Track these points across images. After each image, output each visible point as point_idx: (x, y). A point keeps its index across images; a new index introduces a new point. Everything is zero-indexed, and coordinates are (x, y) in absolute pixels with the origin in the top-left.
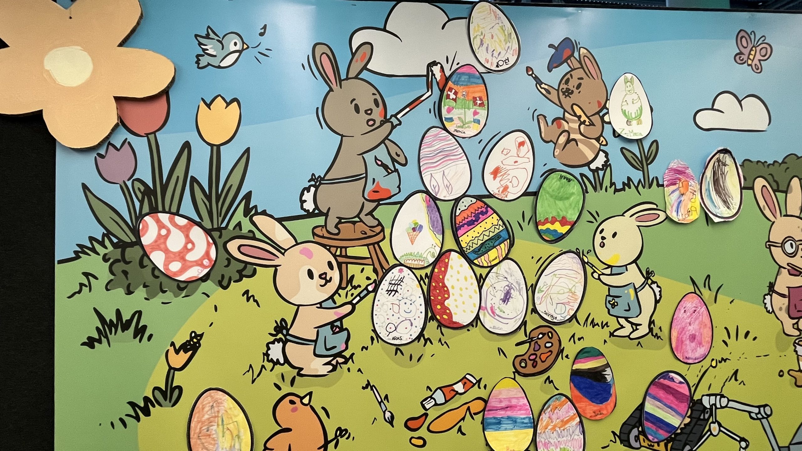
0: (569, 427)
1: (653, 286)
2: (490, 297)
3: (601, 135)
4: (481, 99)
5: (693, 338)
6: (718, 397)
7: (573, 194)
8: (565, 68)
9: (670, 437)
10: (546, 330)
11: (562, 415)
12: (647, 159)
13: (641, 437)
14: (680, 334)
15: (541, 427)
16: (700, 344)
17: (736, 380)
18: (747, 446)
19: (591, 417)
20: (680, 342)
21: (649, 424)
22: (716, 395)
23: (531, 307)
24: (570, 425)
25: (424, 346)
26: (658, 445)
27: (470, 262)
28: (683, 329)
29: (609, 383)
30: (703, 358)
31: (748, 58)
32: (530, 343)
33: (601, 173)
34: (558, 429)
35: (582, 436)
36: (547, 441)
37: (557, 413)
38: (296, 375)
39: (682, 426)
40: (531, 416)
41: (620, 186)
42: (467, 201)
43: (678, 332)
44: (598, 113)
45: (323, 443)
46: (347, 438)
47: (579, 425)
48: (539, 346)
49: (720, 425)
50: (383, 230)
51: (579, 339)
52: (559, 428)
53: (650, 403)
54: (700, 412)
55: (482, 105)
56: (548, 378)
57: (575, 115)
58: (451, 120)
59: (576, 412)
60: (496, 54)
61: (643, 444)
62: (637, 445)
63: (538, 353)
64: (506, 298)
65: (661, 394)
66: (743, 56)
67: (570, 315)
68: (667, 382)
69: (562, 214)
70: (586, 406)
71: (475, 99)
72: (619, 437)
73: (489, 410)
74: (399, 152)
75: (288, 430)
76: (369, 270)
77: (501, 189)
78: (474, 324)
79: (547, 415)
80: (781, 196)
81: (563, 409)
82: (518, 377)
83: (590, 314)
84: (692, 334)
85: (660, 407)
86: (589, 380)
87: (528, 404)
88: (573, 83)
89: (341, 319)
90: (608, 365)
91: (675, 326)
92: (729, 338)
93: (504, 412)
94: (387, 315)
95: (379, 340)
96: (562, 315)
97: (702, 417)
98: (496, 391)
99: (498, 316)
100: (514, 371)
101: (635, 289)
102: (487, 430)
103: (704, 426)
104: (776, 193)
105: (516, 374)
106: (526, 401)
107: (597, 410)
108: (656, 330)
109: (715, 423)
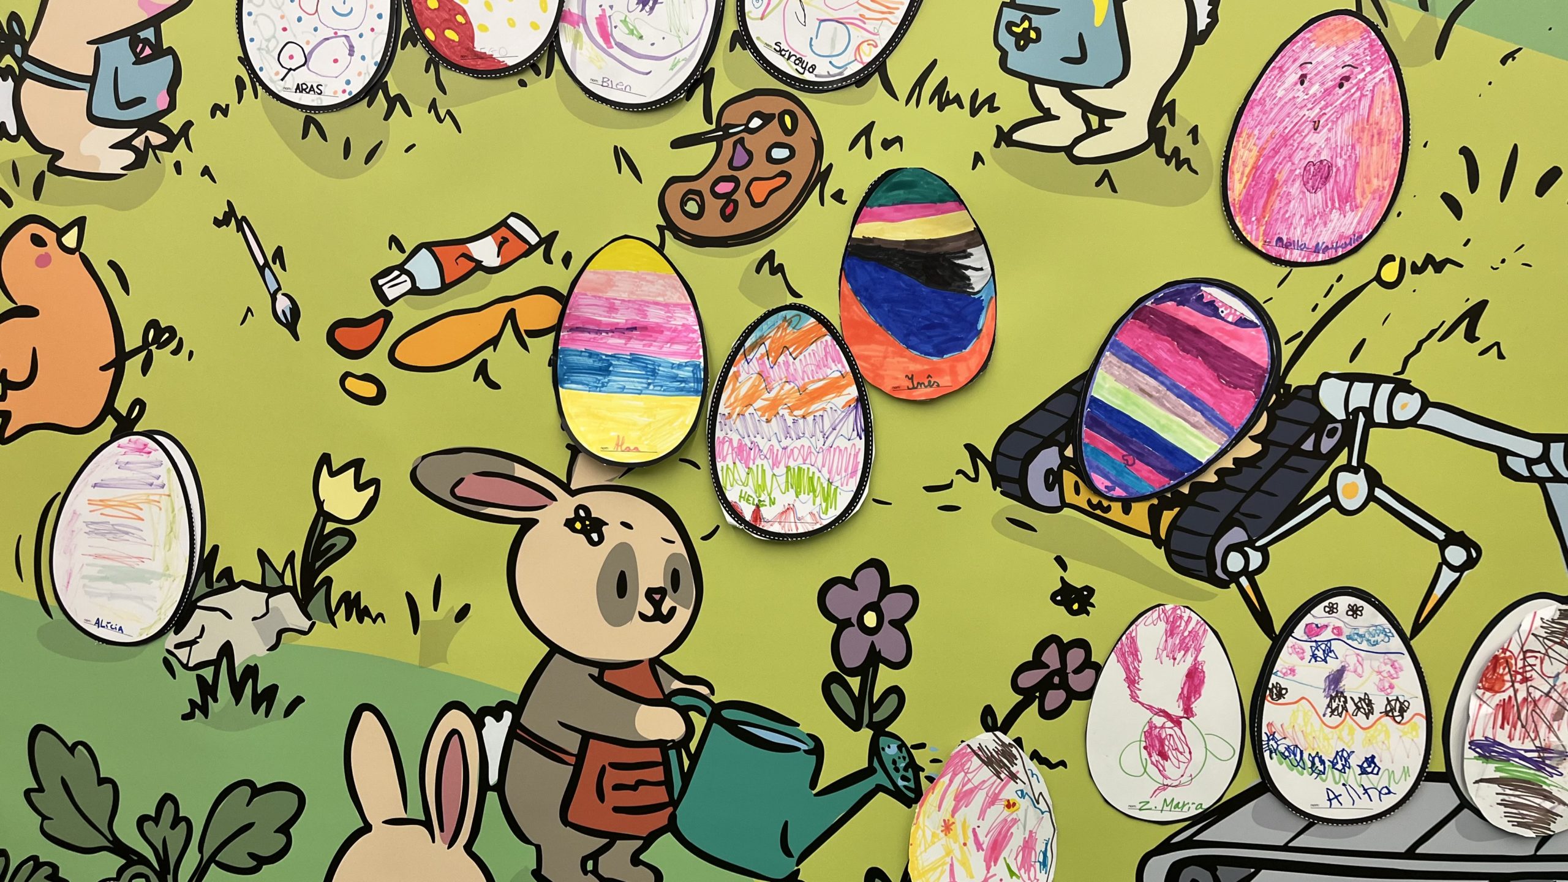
0: (824, 409)
5: (1319, 174)
6: (1386, 389)
9: (1174, 489)
11: (804, 372)
13: (1069, 478)
14: (1269, 158)
15: (732, 400)
17: (1471, 337)
18: (1470, 563)
19: (895, 388)
20: (1265, 184)
21: (1102, 442)
22: (1377, 380)
23: (730, 25)
24: (824, 406)
25: (386, 118)
26: (1127, 510)
28: (1285, 140)
29: (977, 296)
30: (1349, 248)
32: (719, 141)
34: (786, 412)
35: (861, 444)
36: (747, 441)
37: (786, 363)
38: (46, 170)
39: (1227, 462)
40: (702, 360)
43: (1262, 149)
45: (111, 355)
46: (175, 352)
47: (856, 407)
48: (750, 154)
49: (1374, 479)
51: (887, 144)
52: (791, 409)
53: (1112, 374)
54: (1306, 428)
56: (770, 256)
59: (848, 369)
61: (1071, 496)
62: (1051, 498)
63: (744, 176)
65: (1163, 350)
67: (862, 63)
68: (1189, 313)
70: (885, 357)
72: (991, 466)
73: (572, 329)
75: (29, 312)
78: (543, 67)
79: (755, 366)
81: (806, 353)
82: (672, 245)
83: (935, 62)
84: (1316, 160)
85: (1154, 393)
86: (907, 278)
87: (697, 328)
89: (155, 22)
90: (977, 237)
91: (1253, 128)
92: (1473, 185)
93: (623, 341)
94: (282, 17)
95: (259, 88)
96: (834, 60)
97: (1308, 446)
98: (595, 273)
99: (620, 46)
100: (663, 223)
102: (566, 385)
103: (1311, 475)
105: (667, 233)
106: (692, 319)
107: (921, 372)
108: (1175, 137)
109: (1355, 471)
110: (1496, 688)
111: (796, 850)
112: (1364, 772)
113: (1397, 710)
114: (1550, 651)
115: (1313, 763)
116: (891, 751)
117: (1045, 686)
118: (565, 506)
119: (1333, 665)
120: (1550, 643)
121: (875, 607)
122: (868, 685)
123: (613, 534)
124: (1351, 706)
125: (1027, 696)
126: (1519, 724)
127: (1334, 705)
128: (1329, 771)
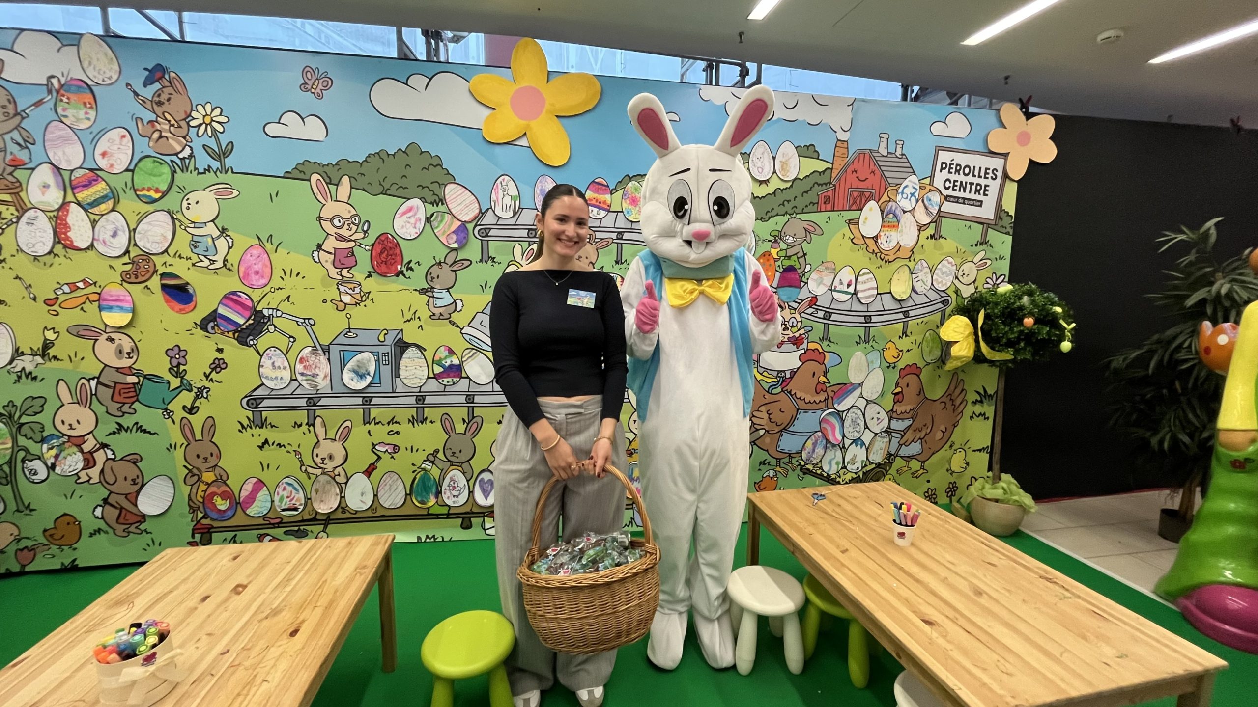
1: (227, 238)
2: (102, 233)
3: (187, 135)
4: (90, 103)
5: (257, 273)
6: (275, 311)
7: (163, 173)
8: (157, 86)
9: (237, 329)
10: (145, 257)
12: (224, 154)
13: (216, 328)
14: (247, 270)
16: (263, 277)
17: (288, 301)
18: (294, 341)
20: (247, 275)
21: (221, 321)
22: (273, 309)
23: (132, 242)
25: (54, 258)
26: (228, 333)
27: (86, 211)
28: (250, 266)
29: (191, 294)
30: (265, 286)
31: (312, 88)
33: (187, 161)
39: (247, 324)
40: (133, 306)
41: (201, 170)
42: (81, 172)
43: (245, 268)
44: (184, 119)
49: (275, 327)
50: (21, 185)
51: (169, 265)
53: (222, 309)
54: (261, 318)
55: (91, 108)
56: (147, 286)
57: (166, 120)
58: (66, 116)
60: (102, 72)
61: (217, 331)
62: (213, 332)
63: (139, 271)
64: (114, 235)
65: (231, 304)
66: (307, 86)
67: (162, 250)
68: (235, 297)
69: (156, 185)
71: (85, 104)
72: (199, 326)
73: (102, 300)
74: (30, 136)
76: (12, 209)
77: (108, 166)
78: (91, 249)
80: (333, 188)
82: (124, 284)
83: (178, 251)
84: (255, 270)
85: (232, 313)
86: (175, 291)
87: (131, 300)
88: (164, 97)
90: (187, 283)
91: (243, 264)
92: (285, 275)
93: (114, 303)
94: (27, 237)
95: (22, 251)
96: (156, 249)
97: (262, 321)
98: (107, 289)
99: (108, 245)
101: (213, 238)
102: (102, 311)
103: (263, 326)
104: (329, 185)
106: (130, 298)
107: (182, 308)
108: (228, 266)
109: (271, 325)
110: (302, 363)
111: (166, 403)
112: (281, 380)
113: (285, 368)
114: (311, 356)
115: (271, 379)
116: (185, 382)
117: (216, 368)
118: (105, 336)
119: (272, 361)
121: (178, 354)
122: (178, 369)
123: (117, 342)
124: (277, 368)
125: (213, 369)
126: (308, 370)
127: (273, 368)
128: (274, 380)
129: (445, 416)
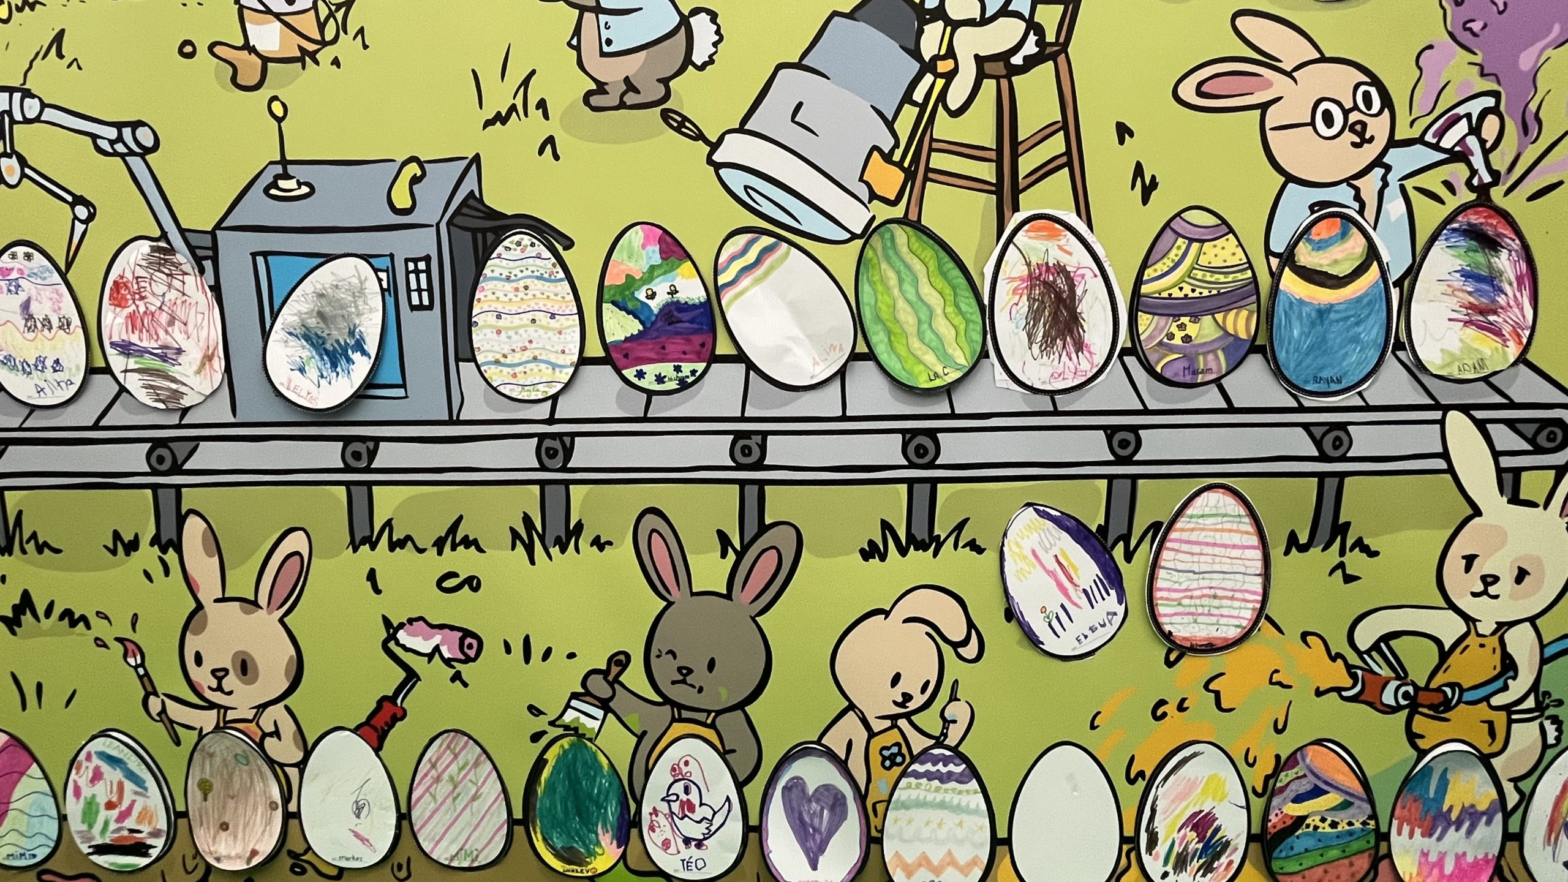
6: (17, 96)
17: (60, 56)
18: (91, 217)
22: (10, 90)
49: (23, 162)
109: (9, 156)
110: (123, 304)
112: (55, 371)
113: (65, 325)
114: (154, 277)
115: (23, 367)
119: (22, 297)
120: (152, 271)
124: (39, 325)
126: (144, 330)
127: (29, 325)
128: (33, 372)
129: (651, 521)
